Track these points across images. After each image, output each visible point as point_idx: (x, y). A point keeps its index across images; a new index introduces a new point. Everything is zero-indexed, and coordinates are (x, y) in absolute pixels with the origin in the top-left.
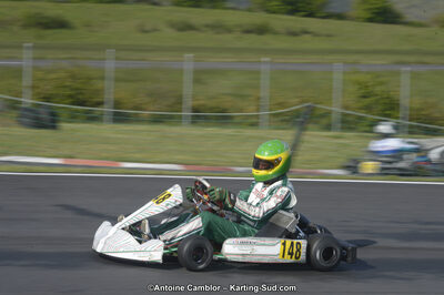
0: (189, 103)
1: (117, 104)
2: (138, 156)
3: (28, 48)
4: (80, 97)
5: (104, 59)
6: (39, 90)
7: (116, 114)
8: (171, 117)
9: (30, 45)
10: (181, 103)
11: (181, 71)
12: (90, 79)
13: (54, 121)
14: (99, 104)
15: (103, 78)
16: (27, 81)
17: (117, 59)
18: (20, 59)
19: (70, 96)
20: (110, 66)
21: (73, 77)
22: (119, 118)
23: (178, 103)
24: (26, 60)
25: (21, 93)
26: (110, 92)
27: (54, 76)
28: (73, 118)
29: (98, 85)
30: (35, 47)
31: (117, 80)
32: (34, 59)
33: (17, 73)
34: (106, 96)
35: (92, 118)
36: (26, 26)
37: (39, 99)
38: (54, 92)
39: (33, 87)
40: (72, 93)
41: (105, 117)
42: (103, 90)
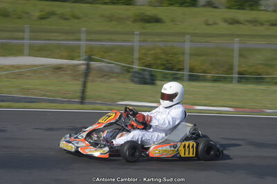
0: (236, 69)
1: (191, 70)
3: (137, 35)
4: (170, 65)
5: (184, 42)
6: (144, 61)
7: (190, 75)
8: (225, 78)
9: (138, 32)
10: (232, 69)
11: (232, 50)
12: (175, 54)
13: (153, 80)
14: (180, 70)
15: (183, 54)
16: (136, 55)
17: (191, 41)
18: (133, 42)
19: (163, 65)
20: (187, 46)
21: (165, 53)
23: (230, 69)
25: (133, 62)
26: (188, 62)
27: (152, 52)
30: (140, 34)
31: (191, 55)
32: (140, 41)
33: (131, 50)
34: (185, 65)
36: (135, 21)
37: (143, 66)
38: (153, 62)
39: (140, 59)
40: (165, 62)
41: (185, 77)
42: (184, 62)
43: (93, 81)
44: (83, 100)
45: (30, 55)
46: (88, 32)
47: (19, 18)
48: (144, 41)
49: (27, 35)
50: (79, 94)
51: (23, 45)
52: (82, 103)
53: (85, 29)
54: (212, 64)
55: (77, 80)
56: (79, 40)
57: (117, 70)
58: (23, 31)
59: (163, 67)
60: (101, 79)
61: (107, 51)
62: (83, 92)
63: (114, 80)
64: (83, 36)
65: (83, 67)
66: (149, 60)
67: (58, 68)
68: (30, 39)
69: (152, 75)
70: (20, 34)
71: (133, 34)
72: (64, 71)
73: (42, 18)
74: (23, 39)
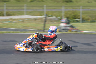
1: (83, 19)
2: (87, 30)
4: (75, 17)
5: (80, 9)
6: (66, 16)
7: (82, 21)
8: (95, 21)
9: (64, 6)
12: (77, 13)
14: (79, 19)
15: (80, 13)
16: (63, 14)
17: (83, 9)
18: (62, 9)
19: (73, 17)
20: (81, 10)
21: (73, 13)
22: (83, 21)
25: (62, 16)
27: (69, 13)
29: (79, 14)
30: (65, 7)
31: (83, 13)
32: (65, 9)
33: (61, 12)
34: (80, 17)
35: (78, 22)
36: (63, 2)
37: (66, 18)
38: (69, 16)
39: (65, 15)
40: (73, 16)
41: (80, 21)
42: (80, 16)
43: (48, 23)
44: (44, 30)
45: (27, 15)
46: (47, 6)
47: (23, 2)
48: (66, 9)
49: (25, 8)
50: (43, 28)
51: (24, 11)
52: (44, 31)
53: (45, 5)
54: (90, 17)
56: (43, 9)
57: (57, 19)
58: (24, 6)
59: (73, 18)
60: (51, 23)
61: (53, 12)
63: (55, 23)
64: (45, 8)
65: (44, 19)
66: (68, 16)
67: (36, 19)
68: (27, 9)
69: (69, 21)
70: (23, 8)
71: (62, 6)
72: (38, 20)
73: (31, 2)
74: (24, 9)
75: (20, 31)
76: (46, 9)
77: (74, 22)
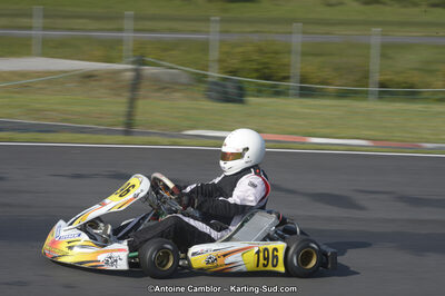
0: (376, 77)
1: (303, 79)
3: (216, 21)
4: (266, 71)
5: (291, 33)
6: (225, 64)
7: (302, 89)
8: (356, 92)
9: (218, 18)
10: (368, 78)
11: (368, 47)
12: (276, 53)
13: (242, 95)
14: (286, 78)
15: (289, 52)
16: (214, 55)
17: (304, 33)
18: (207, 33)
19: (257, 70)
20: (297, 40)
21: (261, 51)
22: (306, 92)
23: (364, 78)
24: (213, 33)
25: (207, 66)
26: (297, 66)
27: (241, 50)
28: (260, 92)
29: (285, 59)
30: (222, 21)
31: (304, 54)
32: (221, 32)
33: (204, 47)
34: (292, 71)
35: (278, 93)
37: (226, 73)
38: (240, 66)
39: (220, 61)
40: (260, 67)
41: (291, 91)
42: (289, 65)
43: (145, 98)
44: (129, 128)
45: (43, 55)
46: (137, 18)
48: (227, 32)
49: (37, 22)
50: (122, 119)
51: (29, 38)
52: (127, 133)
53: (131, 13)
54: (336, 70)
55: (119, 95)
56: (121, 30)
57: (184, 79)
59: (255, 75)
60: (157, 94)
61: (167, 47)
62: (130, 115)
63: (177, 95)
64: (128, 24)
65: (129, 75)
66: (235, 63)
67: (89, 77)
68: (45, 28)
69: (240, 88)
70: (25, 21)
71: (207, 20)
74: (30, 28)
75: (13, 130)
76: (136, 31)
77: (260, 91)
